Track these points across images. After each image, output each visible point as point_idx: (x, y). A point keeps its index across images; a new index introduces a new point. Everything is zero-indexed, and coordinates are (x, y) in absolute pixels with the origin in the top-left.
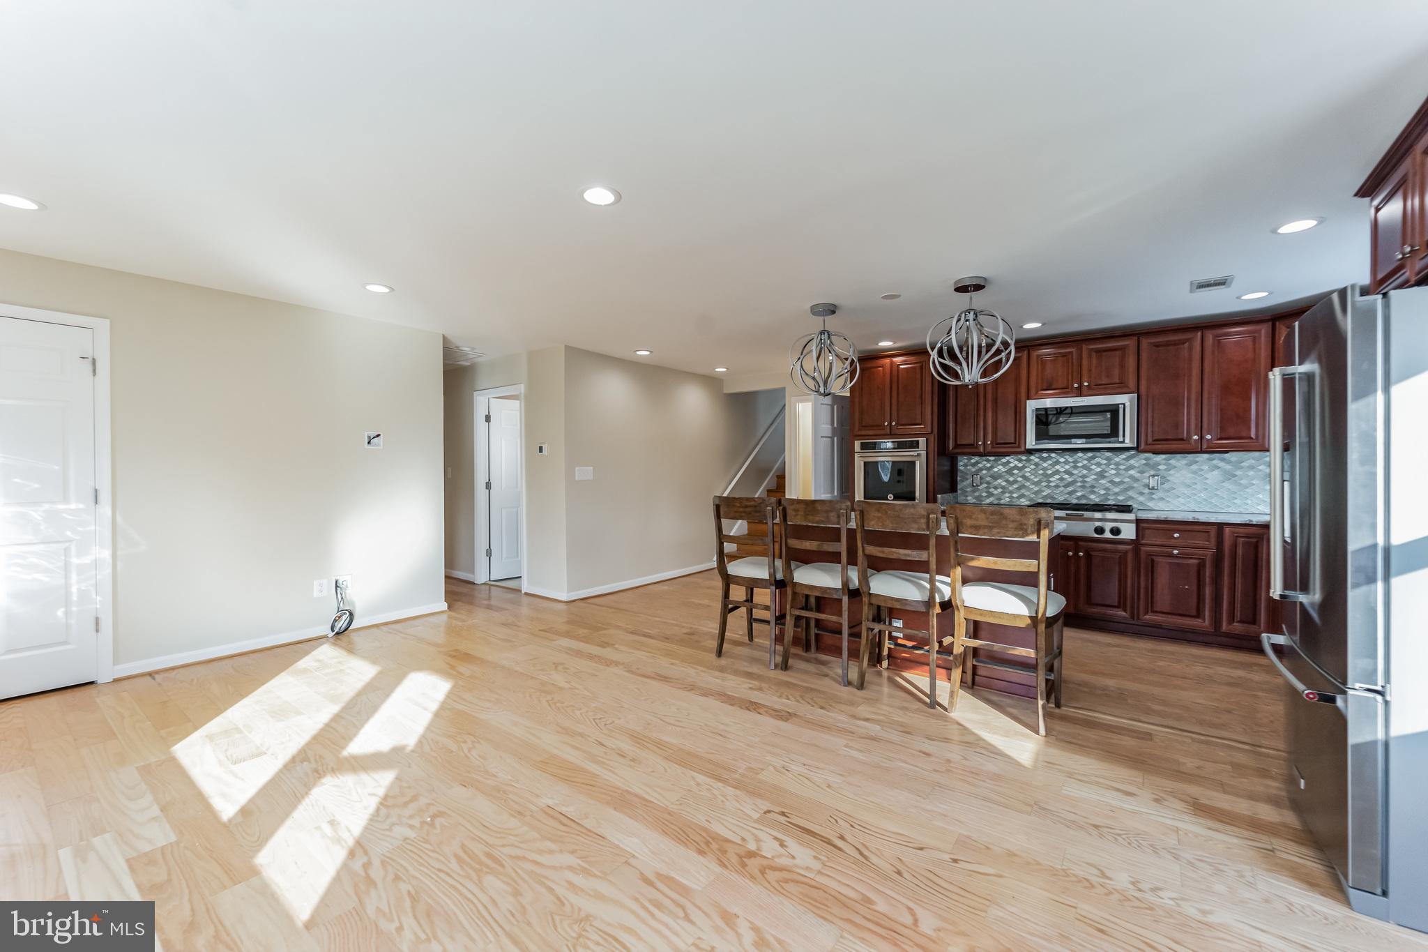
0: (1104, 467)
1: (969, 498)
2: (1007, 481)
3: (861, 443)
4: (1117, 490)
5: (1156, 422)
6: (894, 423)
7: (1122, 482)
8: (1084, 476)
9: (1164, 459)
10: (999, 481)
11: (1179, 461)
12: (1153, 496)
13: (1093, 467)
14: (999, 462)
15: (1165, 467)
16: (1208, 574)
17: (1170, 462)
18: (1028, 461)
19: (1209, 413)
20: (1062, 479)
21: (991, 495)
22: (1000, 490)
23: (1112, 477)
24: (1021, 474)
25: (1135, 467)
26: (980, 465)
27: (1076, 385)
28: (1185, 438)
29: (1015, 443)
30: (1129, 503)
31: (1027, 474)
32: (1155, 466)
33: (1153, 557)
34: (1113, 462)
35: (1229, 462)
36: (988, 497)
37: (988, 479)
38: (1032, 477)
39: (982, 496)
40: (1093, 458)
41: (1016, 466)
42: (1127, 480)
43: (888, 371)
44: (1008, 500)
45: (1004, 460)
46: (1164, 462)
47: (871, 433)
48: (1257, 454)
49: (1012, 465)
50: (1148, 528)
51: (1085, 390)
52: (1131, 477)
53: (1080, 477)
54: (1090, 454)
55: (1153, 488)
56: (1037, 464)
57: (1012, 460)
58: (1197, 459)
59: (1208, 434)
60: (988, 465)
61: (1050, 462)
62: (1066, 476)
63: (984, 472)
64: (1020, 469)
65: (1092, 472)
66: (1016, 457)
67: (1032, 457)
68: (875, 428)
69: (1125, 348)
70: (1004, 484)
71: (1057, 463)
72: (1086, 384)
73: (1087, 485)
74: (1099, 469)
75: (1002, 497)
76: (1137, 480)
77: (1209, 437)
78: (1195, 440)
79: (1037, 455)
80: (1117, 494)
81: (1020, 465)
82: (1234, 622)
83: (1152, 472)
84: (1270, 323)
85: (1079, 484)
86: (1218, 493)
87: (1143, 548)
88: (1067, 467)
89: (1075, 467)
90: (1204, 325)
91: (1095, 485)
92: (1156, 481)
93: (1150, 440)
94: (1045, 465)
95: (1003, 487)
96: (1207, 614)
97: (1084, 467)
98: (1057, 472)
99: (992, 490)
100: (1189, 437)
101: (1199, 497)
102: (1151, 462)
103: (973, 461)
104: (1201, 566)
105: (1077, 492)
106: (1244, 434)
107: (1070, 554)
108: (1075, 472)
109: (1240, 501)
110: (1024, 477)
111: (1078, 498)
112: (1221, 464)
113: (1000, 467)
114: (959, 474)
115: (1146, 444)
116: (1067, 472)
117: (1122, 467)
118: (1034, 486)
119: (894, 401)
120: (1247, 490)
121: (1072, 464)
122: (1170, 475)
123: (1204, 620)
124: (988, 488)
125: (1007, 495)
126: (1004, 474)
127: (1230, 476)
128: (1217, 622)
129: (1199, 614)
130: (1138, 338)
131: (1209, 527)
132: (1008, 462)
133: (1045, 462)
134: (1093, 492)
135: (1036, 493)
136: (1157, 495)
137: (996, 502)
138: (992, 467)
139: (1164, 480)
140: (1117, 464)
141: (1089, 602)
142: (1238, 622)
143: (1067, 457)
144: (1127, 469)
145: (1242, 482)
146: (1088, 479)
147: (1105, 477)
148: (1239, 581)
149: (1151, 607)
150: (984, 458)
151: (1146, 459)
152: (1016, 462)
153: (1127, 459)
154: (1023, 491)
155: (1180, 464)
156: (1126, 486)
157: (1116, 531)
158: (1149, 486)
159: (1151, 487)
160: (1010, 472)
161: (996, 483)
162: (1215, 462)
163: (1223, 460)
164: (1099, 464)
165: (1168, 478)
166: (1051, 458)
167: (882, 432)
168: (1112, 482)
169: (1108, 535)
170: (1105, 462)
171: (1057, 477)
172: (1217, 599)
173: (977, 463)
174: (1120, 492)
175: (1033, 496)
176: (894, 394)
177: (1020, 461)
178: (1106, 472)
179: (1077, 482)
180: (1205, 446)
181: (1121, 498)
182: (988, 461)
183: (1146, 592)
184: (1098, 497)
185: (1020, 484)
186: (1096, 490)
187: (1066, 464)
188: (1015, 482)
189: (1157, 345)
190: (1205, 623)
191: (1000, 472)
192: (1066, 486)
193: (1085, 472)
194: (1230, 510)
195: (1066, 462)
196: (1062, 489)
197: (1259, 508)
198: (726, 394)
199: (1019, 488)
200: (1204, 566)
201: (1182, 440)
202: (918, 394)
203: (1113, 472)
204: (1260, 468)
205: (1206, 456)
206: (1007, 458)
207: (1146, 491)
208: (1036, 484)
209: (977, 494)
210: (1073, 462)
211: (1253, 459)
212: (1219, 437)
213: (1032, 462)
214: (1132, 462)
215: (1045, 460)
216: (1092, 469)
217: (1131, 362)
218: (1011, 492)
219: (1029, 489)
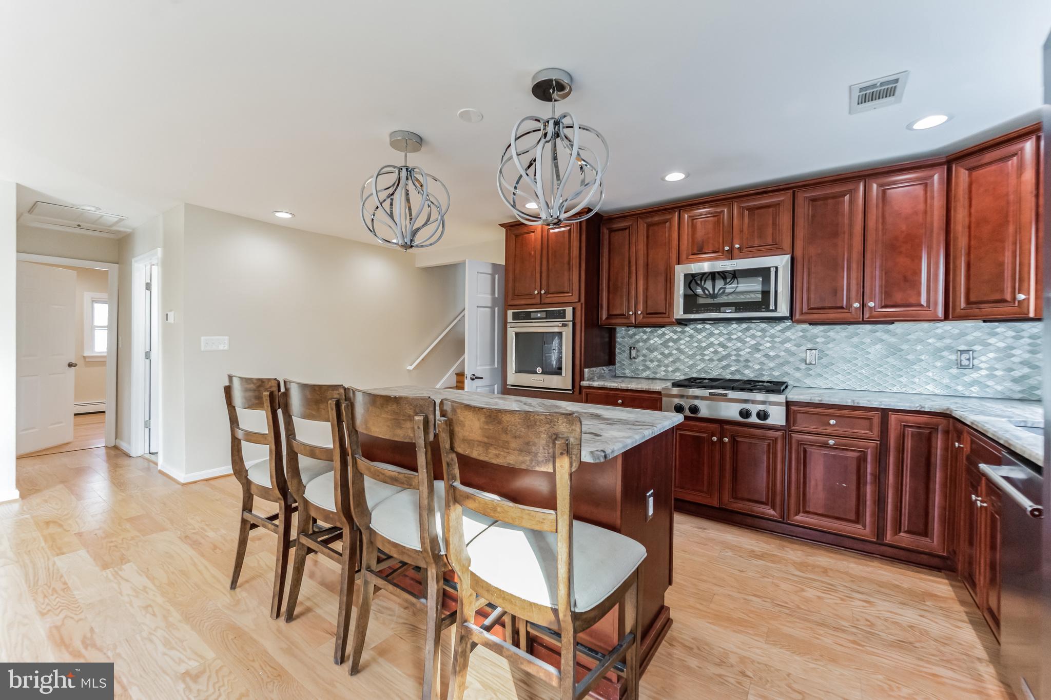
0: (758, 339)
1: (627, 371)
2: (662, 354)
3: (513, 312)
4: (772, 365)
5: (813, 288)
6: (543, 292)
7: (778, 356)
8: (738, 350)
9: (823, 331)
10: (656, 353)
11: (838, 333)
12: (810, 372)
13: (748, 339)
14: (655, 334)
15: (823, 340)
16: (869, 470)
17: (828, 334)
18: (683, 332)
19: (873, 278)
20: (716, 352)
21: (648, 368)
22: (656, 363)
23: (767, 351)
24: (676, 347)
25: (791, 340)
26: (637, 337)
27: (727, 248)
28: (844, 306)
29: (665, 314)
30: (784, 380)
31: (682, 347)
32: (813, 339)
33: (805, 446)
34: (768, 334)
35: (894, 335)
36: (644, 370)
37: (645, 352)
38: (687, 350)
39: (638, 369)
40: (748, 329)
41: (671, 338)
42: (782, 354)
43: (539, 236)
44: (663, 373)
45: (660, 331)
46: (822, 334)
47: (523, 302)
48: (926, 325)
49: (667, 337)
50: (800, 412)
51: (736, 252)
52: (787, 350)
53: (735, 350)
54: (744, 326)
55: (811, 364)
56: (691, 336)
57: (667, 332)
58: (858, 331)
59: (871, 301)
60: (645, 337)
61: (704, 334)
62: (720, 349)
63: (641, 344)
64: (675, 341)
65: (747, 345)
66: (671, 329)
67: (687, 329)
68: (527, 297)
69: (779, 204)
70: (659, 357)
71: (712, 334)
72: (737, 246)
73: (742, 359)
74: (753, 342)
75: (658, 371)
76: (793, 354)
77: (871, 304)
78: (856, 308)
79: (692, 326)
80: (772, 369)
81: (675, 337)
82: (900, 532)
83: (810, 346)
84: (946, 167)
85: (733, 358)
86: (880, 369)
87: (796, 436)
88: (722, 339)
89: (730, 339)
90: (866, 173)
91: (750, 359)
92: (814, 356)
93: (805, 309)
94: (700, 337)
95: (659, 361)
96: (868, 519)
97: (739, 339)
98: (712, 344)
99: (648, 363)
100: (849, 305)
101: (860, 373)
102: (808, 334)
103: (630, 332)
104: (861, 460)
105: (731, 366)
106: (912, 300)
107: (715, 439)
108: (729, 345)
109: (906, 379)
110: (678, 349)
111: (732, 373)
112: (885, 337)
113: (656, 339)
114: (618, 346)
115: (802, 313)
116: (722, 345)
117: (777, 340)
118: (688, 360)
119: (544, 268)
120: (915, 367)
121: (726, 337)
122: (829, 349)
123: (864, 526)
124: (644, 361)
125: (663, 368)
126: (660, 346)
127: (894, 350)
128: (880, 531)
129: (858, 519)
130: (794, 192)
131: (870, 414)
132: (664, 334)
133: (699, 333)
134: (747, 367)
135: (690, 367)
136: (814, 371)
137: (652, 376)
138: (648, 339)
139: (822, 354)
140: (773, 336)
141: (735, 496)
142: (905, 532)
143: (721, 328)
144: (782, 343)
145: (909, 357)
146: (742, 353)
147: (760, 350)
148: (907, 480)
149: (803, 506)
150: (641, 329)
151: (803, 331)
152: (672, 334)
153: (783, 331)
154: (678, 364)
155: (839, 337)
156: (781, 360)
157: (763, 415)
158: (806, 361)
159: (808, 362)
160: (665, 344)
161: (652, 356)
162: (878, 334)
163: (887, 332)
164: (753, 337)
165: (827, 352)
166: (705, 329)
167: (533, 301)
168: (767, 356)
169: (754, 419)
170: (759, 334)
171: (711, 350)
172: (880, 501)
173: (635, 334)
174: (776, 367)
175: (687, 370)
176: (544, 262)
177: (675, 332)
178: (761, 345)
179: (731, 355)
180: (867, 315)
181: (776, 373)
182: (645, 332)
183: (798, 488)
184: (753, 372)
185: (675, 357)
186: (750, 364)
187: (721, 336)
188: (670, 354)
189: (814, 200)
190: (864, 530)
191: (656, 344)
192: (720, 360)
193: (739, 345)
194: (895, 389)
195: (721, 334)
196: (716, 363)
197: (928, 387)
198: (418, 268)
199: (674, 362)
200: (865, 460)
201: (842, 308)
202: (566, 259)
203: (768, 345)
204: (930, 341)
205: (868, 327)
206: (663, 329)
207: (803, 366)
208: (691, 357)
209: (633, 367)
210: (727, 334)
211: (922, 330)
212: (883, 304)
213: (687, 334)
214: (788, 334)
215: (699, 331)
216: (746, 342)
217: (785, 220)
218: (667, 366)
219: (684, 363)
